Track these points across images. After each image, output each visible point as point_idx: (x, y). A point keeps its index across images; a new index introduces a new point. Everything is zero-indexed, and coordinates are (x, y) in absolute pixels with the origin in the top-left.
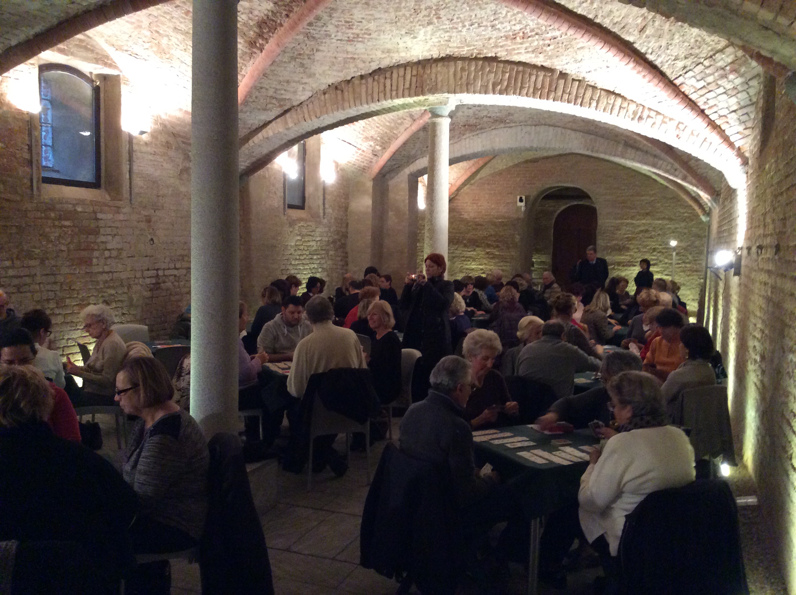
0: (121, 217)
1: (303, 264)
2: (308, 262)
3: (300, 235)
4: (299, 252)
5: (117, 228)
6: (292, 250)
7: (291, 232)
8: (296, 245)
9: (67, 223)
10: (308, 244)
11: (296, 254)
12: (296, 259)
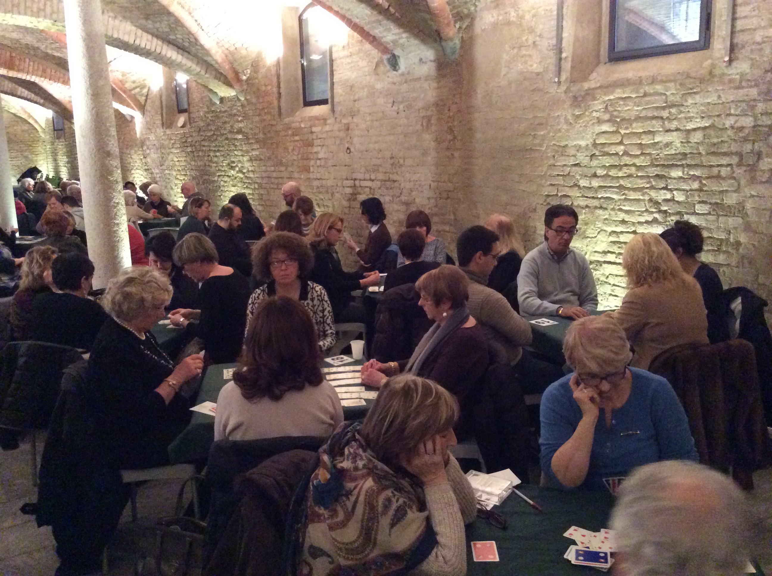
0: (327, 128)
1: (621, 187)
2: (641, 183)
3: (609, 121)
4: (607, 161)
5: (324, 139)
6: (582, 158)
7: (578, 117)
8: (595, 145)
9: (297, 138)
10: (647, 140)
11: (595, 163)
12: (595, 175)
